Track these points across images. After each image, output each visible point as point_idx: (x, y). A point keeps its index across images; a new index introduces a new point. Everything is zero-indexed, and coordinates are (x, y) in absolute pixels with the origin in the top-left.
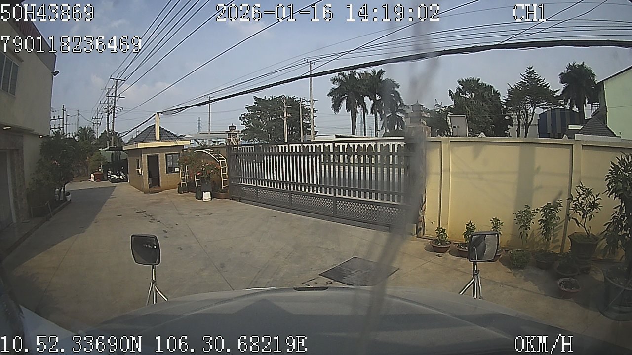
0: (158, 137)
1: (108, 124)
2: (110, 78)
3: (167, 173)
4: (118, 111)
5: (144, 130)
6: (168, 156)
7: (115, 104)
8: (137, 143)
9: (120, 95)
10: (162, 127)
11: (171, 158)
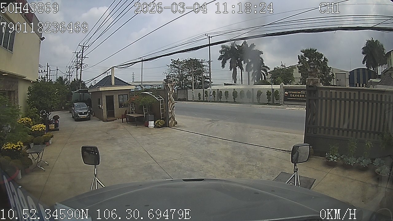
0: (113, 83)
1: (77, 75)
2: (79, 45)
3: (119, 108)
4: (84, 67)
5: (103, 79)
6: (120, 96)
7: (82, 62)
8: (99, 87)
9: (85, 56)
10: (115, 77)
11: (122, 97)
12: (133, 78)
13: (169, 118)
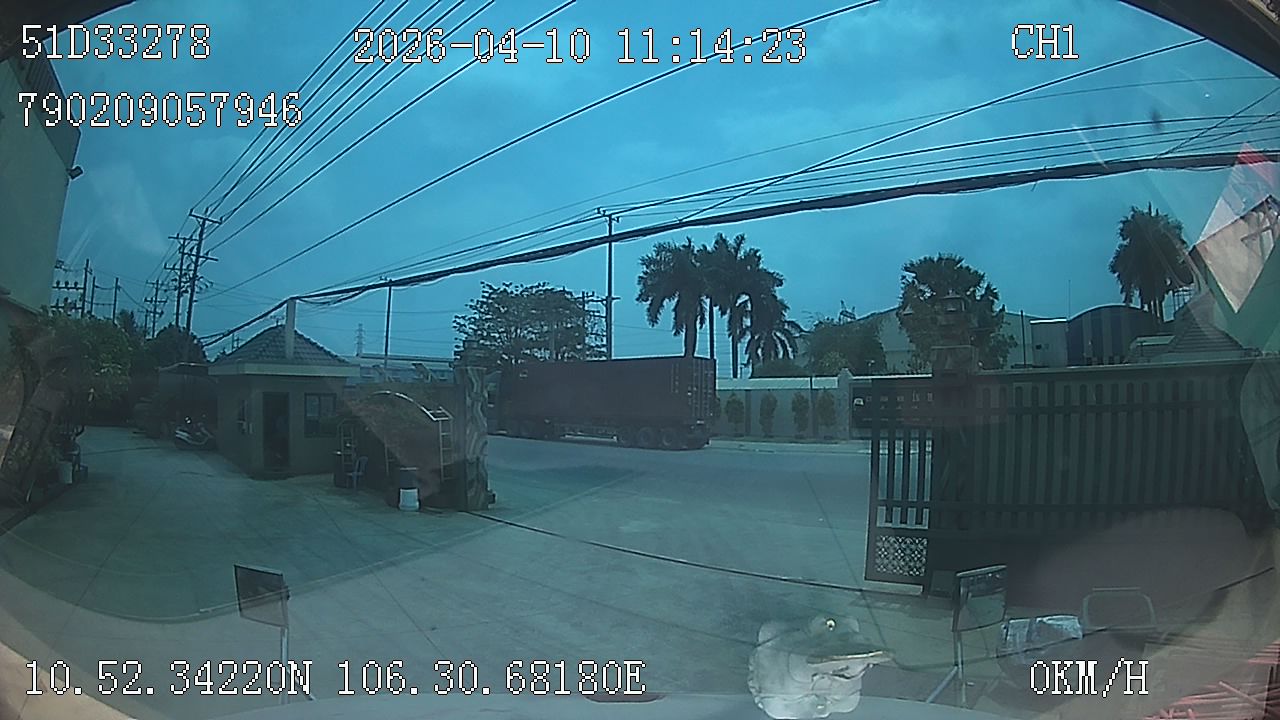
0: (289, 351)
1: (177, 314)
2: (190, 215)
3: (306, 437)
4: (201, 288)
5: (258, 335)
6: (308, 397)
7: (195, 274)
8: (244, 362)
9: (207, 254)
10: (300, 332)
11: (317, 403)
12: (359, 343)
13: (469, 478)
